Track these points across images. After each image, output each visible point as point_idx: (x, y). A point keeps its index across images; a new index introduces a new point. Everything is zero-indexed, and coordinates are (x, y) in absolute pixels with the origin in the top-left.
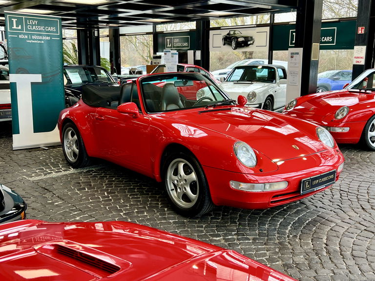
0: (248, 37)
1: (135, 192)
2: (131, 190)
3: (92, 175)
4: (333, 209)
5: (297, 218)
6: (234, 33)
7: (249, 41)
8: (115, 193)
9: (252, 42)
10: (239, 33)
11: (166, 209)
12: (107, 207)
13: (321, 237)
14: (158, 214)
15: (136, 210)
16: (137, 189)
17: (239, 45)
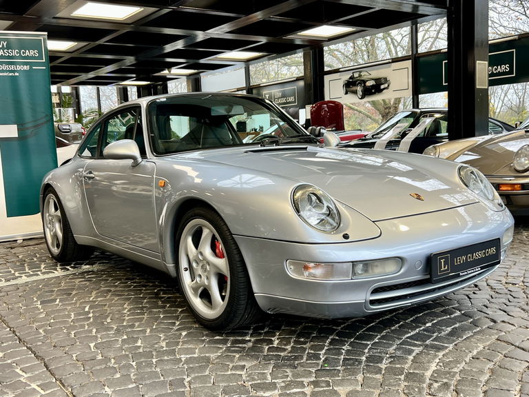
0: (380, 79)
1: (142, 303)
2: (138, 301)
3: (84, 278)
6: (360, 76)
7: (382, 84)
8: (105, 305)
9: (386, 85)
10: (366, 73)
11: (184, 333)
12: (73, 333)
14: (164, 344)
15: (125, 337)
16: (150, 298)
17: (368, 92)
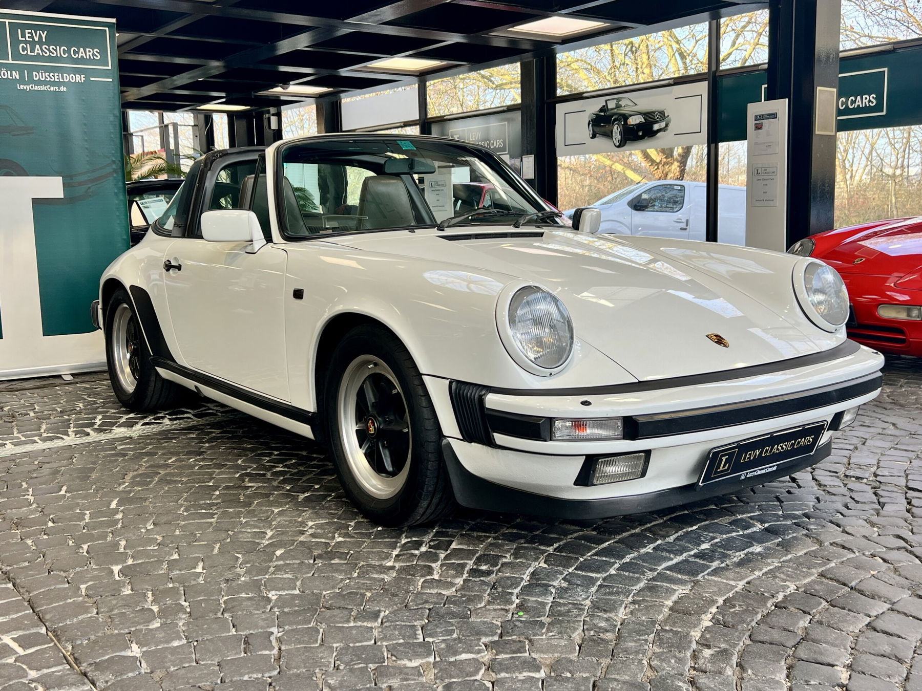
0: (652, 113)
1: (210, 497)
4: (880, 550)
5: (741, 585)
6: (618, 106)
7: (656, 122)
9: (663, 125)
10: (629, 103)
13: (831, 661)
16: (226, 488)
17: (631, 135)
